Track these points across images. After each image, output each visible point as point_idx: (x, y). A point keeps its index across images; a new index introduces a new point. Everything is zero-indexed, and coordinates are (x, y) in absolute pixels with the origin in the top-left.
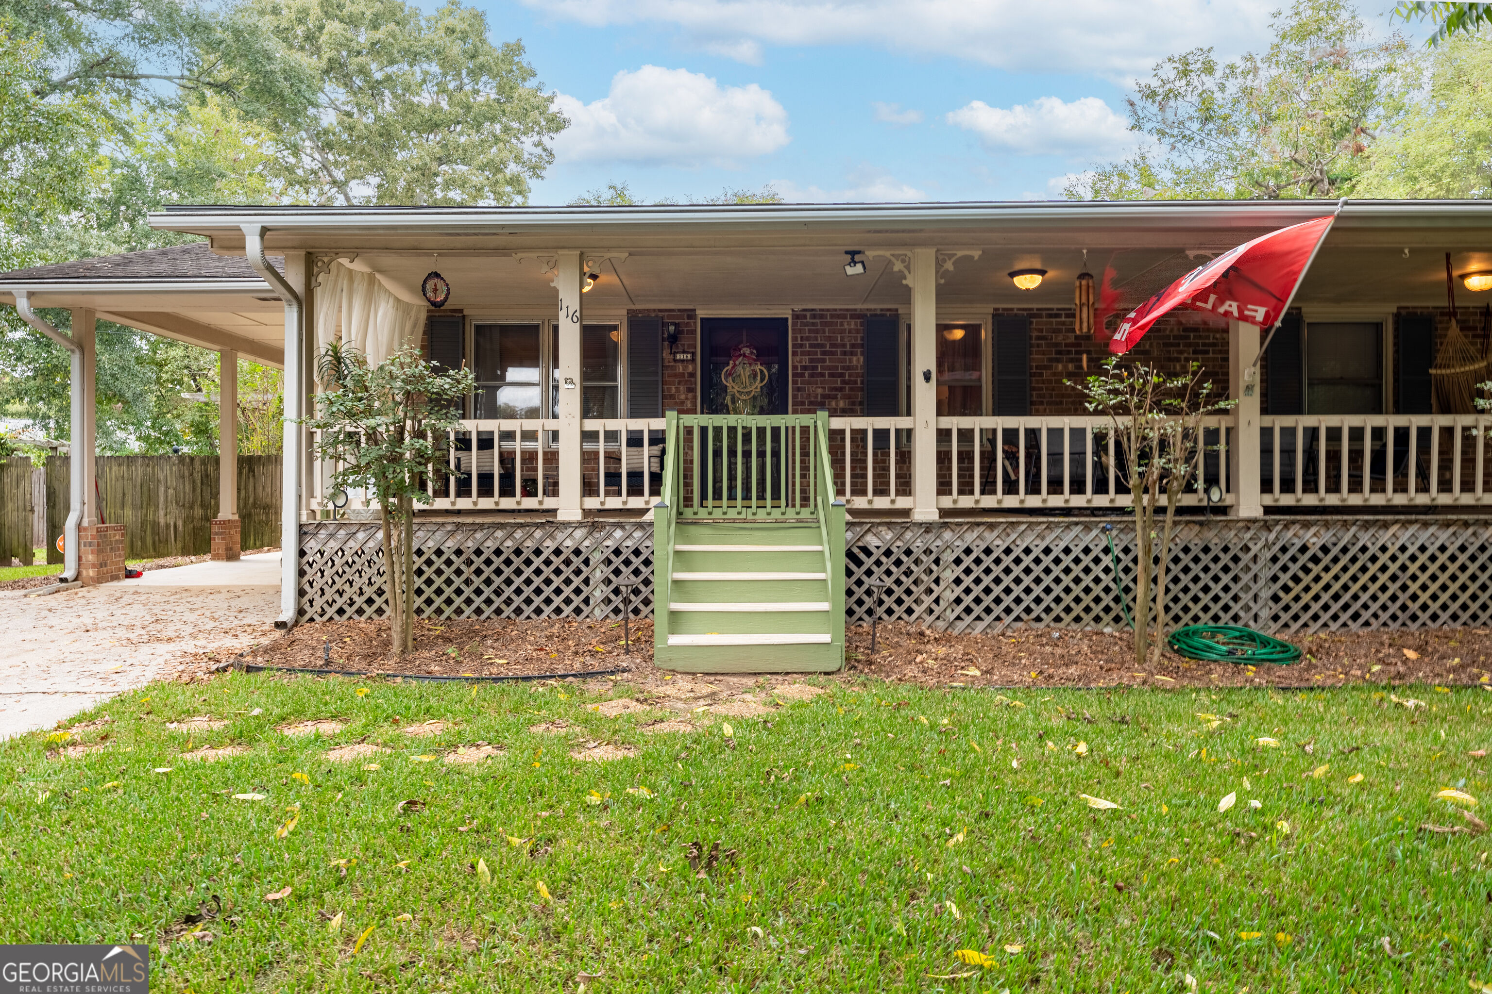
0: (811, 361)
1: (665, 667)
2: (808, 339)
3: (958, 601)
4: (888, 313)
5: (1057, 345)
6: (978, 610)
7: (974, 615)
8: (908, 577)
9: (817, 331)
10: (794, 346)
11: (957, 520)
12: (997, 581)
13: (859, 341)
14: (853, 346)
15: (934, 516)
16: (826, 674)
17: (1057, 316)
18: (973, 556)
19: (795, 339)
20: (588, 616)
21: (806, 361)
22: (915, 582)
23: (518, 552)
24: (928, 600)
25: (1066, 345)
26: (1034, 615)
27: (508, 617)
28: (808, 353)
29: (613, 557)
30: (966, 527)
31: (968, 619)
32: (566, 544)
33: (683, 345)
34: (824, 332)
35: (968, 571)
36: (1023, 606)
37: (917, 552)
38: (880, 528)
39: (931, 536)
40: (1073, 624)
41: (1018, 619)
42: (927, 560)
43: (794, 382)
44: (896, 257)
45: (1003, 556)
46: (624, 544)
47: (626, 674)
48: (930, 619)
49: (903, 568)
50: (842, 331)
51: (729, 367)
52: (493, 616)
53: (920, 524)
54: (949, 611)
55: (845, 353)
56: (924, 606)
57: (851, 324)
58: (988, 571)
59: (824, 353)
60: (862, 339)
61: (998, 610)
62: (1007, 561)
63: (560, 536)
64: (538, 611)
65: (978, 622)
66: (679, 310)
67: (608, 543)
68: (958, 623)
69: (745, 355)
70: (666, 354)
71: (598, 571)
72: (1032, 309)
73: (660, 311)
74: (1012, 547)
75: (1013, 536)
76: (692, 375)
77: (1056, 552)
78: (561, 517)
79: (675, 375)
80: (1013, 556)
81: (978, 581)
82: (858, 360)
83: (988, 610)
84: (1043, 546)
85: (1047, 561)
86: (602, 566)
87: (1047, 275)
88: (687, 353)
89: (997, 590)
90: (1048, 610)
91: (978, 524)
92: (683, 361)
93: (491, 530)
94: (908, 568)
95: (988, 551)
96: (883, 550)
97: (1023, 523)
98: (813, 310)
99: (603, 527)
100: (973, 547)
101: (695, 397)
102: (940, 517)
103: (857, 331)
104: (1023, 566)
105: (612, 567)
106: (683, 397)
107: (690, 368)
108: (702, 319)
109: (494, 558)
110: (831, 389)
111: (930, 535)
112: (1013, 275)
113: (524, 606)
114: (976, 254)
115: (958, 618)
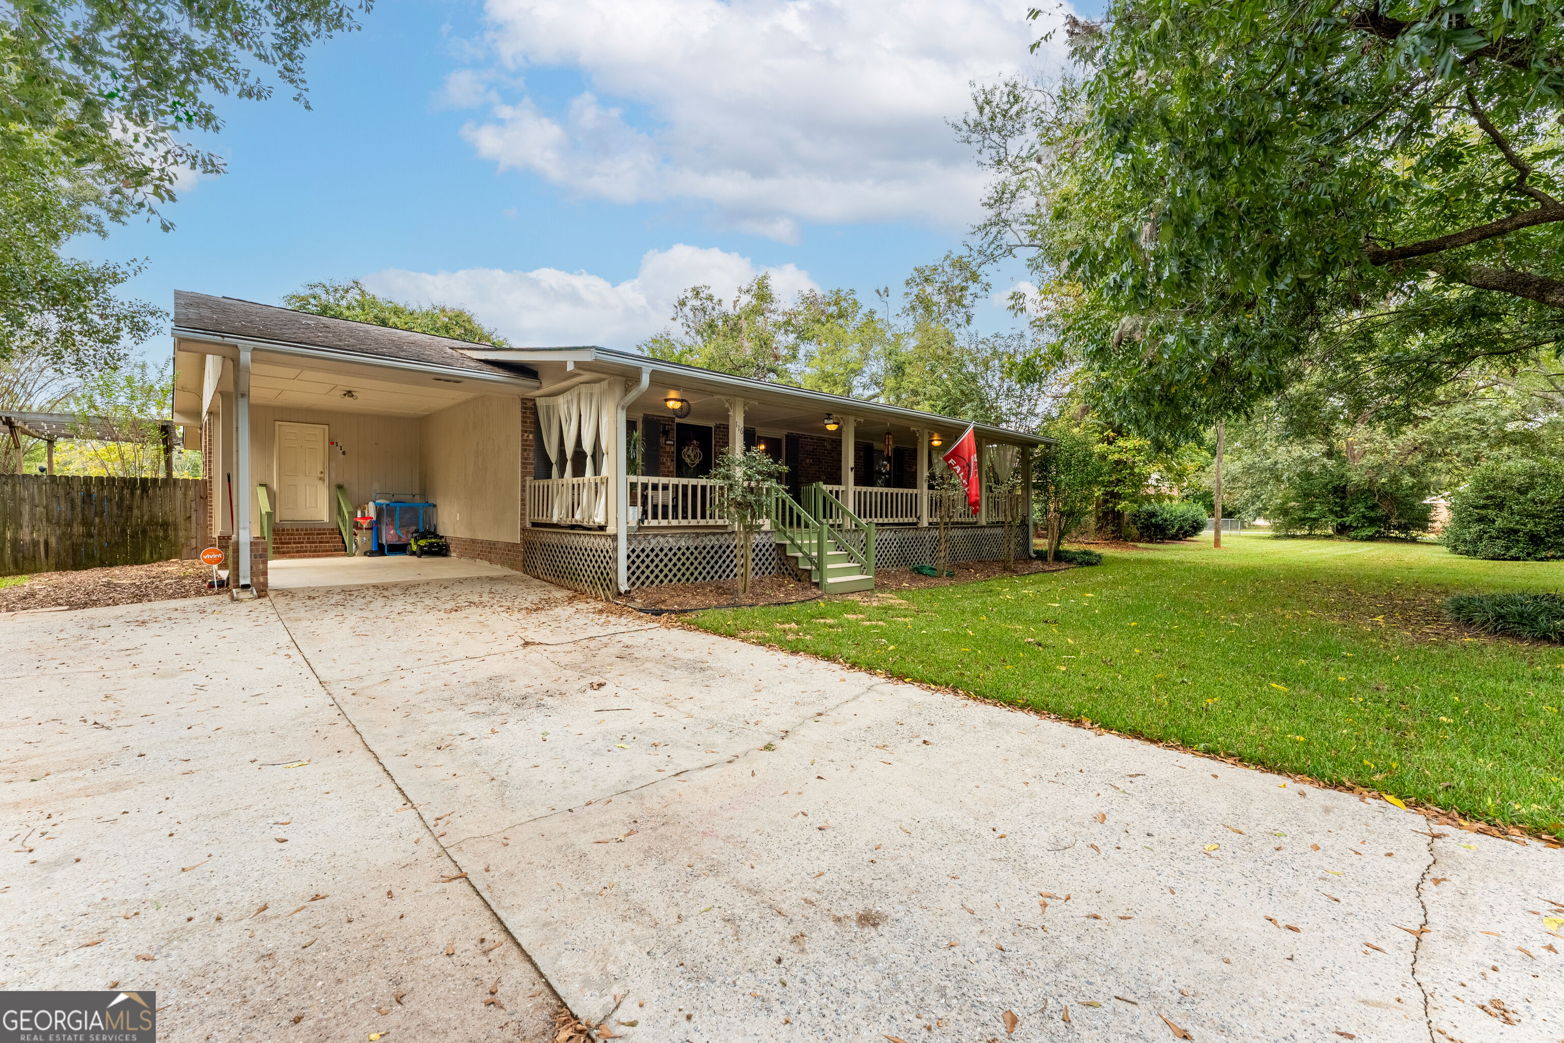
44: (842, 418)
114: (862, 420)
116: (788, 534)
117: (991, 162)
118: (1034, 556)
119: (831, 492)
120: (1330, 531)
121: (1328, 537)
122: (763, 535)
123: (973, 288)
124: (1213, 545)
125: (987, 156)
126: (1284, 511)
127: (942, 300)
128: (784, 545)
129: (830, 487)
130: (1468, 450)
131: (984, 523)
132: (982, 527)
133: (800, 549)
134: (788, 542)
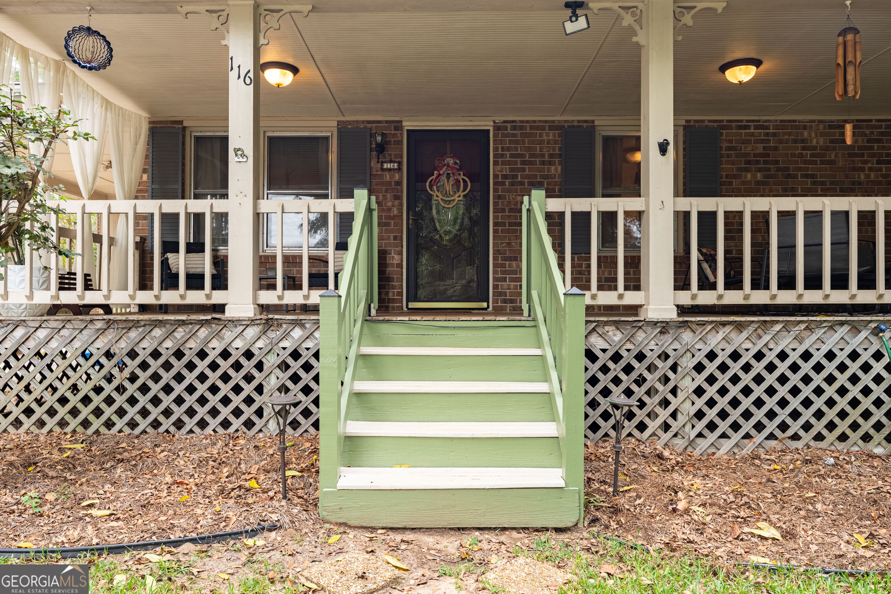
0: (512, 170)
1: (333, 518)
2: (508, 149)
3: (700, 415)
4: (585, 125)
5: (746, 155)
6: (723, 426)
7: (718, 432)
8: (639, 386)
9: (517, 142)
10: (495, 156)
11: (698, 319)
12: (747, 391)
13: (557, 152)
14: (551, 156)
15: (672, 315)
16: (559, 530)
17: (746, 127)
18: (718, 362)
19: (496, 149)
20: (260, 431)
21: (506, 170)
22: (648, 393)
23: (179, 354)
24: (664, 414)
25: (755, 155)
26: (790, 432)
27: (167, 431)
28: (509, 163)
29: (290, 361)
30: (709, 327)
31: (712, 437)
32: (235, 344)
33: (390, 155)
34: (524, 143)
35: (711, 380)
36: (777, 421)
37: (651, 357)
38: (607, 328)
39: (668, 338)
40: (837, 443)
41: (771, 436)
42: (663, 367)
43: (495, 190)
45: (753, 362)
46: (304, 345)
47: (273, 534)
48: (666, 437)
49: (634, 375)
50: (541, 142)
51: (434, 177)
52: (150, 430)
53: (655, 323)
54: (689, 426)
55: (543, 163)
56: (659, 421)
57: (550, 135)
58: (735, 379)
59: (524, 163)
60: (560, 149)
61: (747, 426)
62: (759, 367)
63: (228, 335)
64: (202, 424)
65: (722, 440)
66: (387, 122)
67: (285, 343)
68: (699, 440)
69: (448, 165)
70: (373, 163)
71: (273, 378)
72: (722, 121)
73: (369, 122)
74: (764, 351)
75: (766, 338)
76: (399, 183)
77: (818, 357)
78: (230, 313)
79: (383, 184)
80: (765, 362)
81: (723, 391)
82: (556, 170)
83: (735, 426)
84: (801, 350)
85: (806, 368)
86: (278, 371)
87: (762, 67)
88: (394, 162)
89: (746, 403)
90: (807, 427)
91: (724, 324)
92: (390, 170)
93: (148, 328)
94: (640, 375)
95: (735, 356)
96: (610, 354)
97: (777, 322)
98: (513, 122)
99: (280, 325)
100: (718, 351)
101: (401, 204)
102: (679, 315)
103: (556, 142)
104: (777, 373)
105: (290, 372)
106: (390, 204)
107: (397, 177)
108: (408, 131)
109: (150, 361)
111: (667, 336)
112: (723, 68)
113: (185, 418)
114: (720, 6)
115: (700, 435)
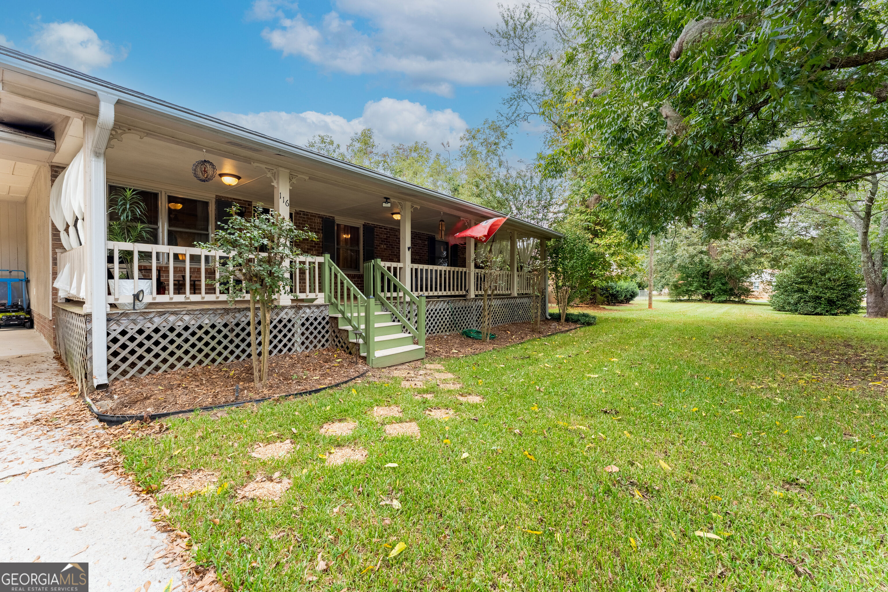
1: (375, 367)
2: (301, 223)
4: (330, 218)
5: (382, 238)
9: (305, 221)
14: (319, 229)
17: (382, 228)
25: (384, 239)
29: (305, 322)
32: (284, 317)
34: (308, 222)
44: (400, 203)
46: (311, 315)
50: (315, 223)
52: (246, 358)
55: (316, 232)
57: (318, 220)
60: (322, 227)
63: (281, 313)
66: (245, 201)
67: (303, 315)
71: (299, 329)
72: (375, 225)
73: (234, 199)
78: (282, 303)
82: (321, 236)
86: (301, 327)
93: (245, 312)
98: (303, 212)
99: (301, 308)
103: (320, 223)
105: (305, 327)
108: (254, 207)
110: (311, 246)
112: (393, 214)
114: (419, 207)
116: (340, 307)
117: (514, 60)
118: (549, 317)
119: (389, 269)
120: (700, 297)
121: (700, 301)
122: (313, 309)
123: (503, 144)
124: (648, 306)
125: (512, 54)
126: (676, 287)
127: (483, 150)
128: (336, 318)
129: (388, 264)
130: (777, 251)
131: (516, 295)
132: (515, 298)
133: (349, 321)
134: (340, 316)
